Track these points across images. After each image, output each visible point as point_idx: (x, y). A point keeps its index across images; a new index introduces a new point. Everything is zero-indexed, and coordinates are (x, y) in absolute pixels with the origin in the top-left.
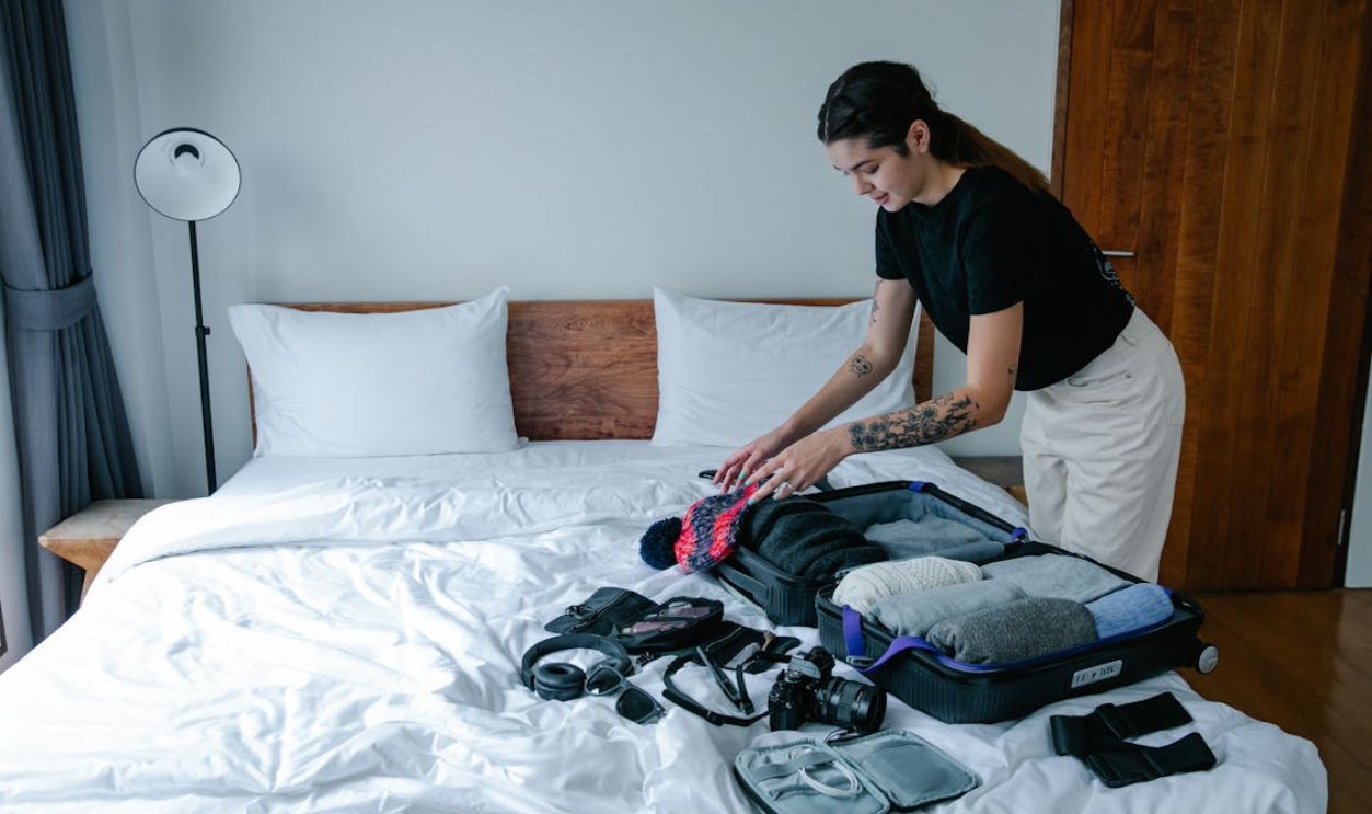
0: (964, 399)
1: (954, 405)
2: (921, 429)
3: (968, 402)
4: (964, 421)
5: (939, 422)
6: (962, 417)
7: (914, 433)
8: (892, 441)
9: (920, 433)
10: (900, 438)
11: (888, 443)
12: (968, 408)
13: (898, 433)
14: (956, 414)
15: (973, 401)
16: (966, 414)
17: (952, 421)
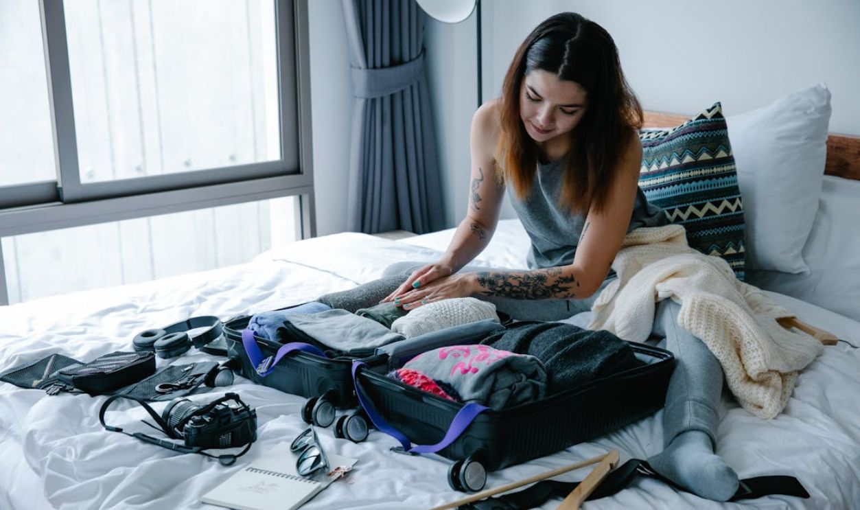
0: (569, 277)
1: (560, 278)
2: (531, 287)
3: (572, 279)
4: (565, 293)
5: (547, 287)
6: (565, 289)
7: (525, 288)
8: (507, 289)
9: (530, 291)
10: (515, 289)
11: (504, 290)
12: (570, 284)
13: (513, 284)
14: (561, 285)
15: (576, 280)
16: (568, 288)
17: (557, 290)
